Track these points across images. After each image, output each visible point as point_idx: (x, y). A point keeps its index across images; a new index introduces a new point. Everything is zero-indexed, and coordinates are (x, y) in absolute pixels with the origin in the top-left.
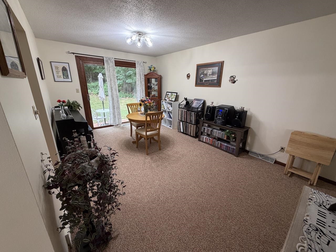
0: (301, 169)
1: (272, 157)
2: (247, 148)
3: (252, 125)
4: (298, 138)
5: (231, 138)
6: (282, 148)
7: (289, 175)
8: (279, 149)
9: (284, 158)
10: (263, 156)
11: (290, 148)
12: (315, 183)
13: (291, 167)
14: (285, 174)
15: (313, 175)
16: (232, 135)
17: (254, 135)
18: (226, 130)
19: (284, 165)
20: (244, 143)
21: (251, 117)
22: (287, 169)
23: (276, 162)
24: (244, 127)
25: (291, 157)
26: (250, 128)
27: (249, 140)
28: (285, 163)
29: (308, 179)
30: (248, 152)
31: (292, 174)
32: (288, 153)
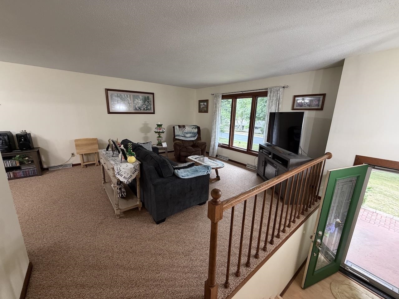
0: (88, 161)
1: (69, 163)
2: (45, 166)
3: (40, 145)
4: (79, 143)
5: (25, 162)
6: (73, 154)
7: (85, 167)
8: (71, 155)
9: (77, 160)
10: (61, 166)
11: (78, 151)
12: (98, 164)
13: (84, 163)
14: (83, 168)
15: (96, 161)
16: (25, 159)
17: (46, 153)
18: (15, 156)
19: (80, 164)
20: (41, 163)
21: (36, 138)
22: (82, 164)
23: (73, 165)
24: (33, 148)
25: (81, 155)
26: (39, 147)
27: (43, 159)
28: (80, 163)
29: (94, 164)
30: (47, 169)
31: (86, 165)
32: (78, 154)
